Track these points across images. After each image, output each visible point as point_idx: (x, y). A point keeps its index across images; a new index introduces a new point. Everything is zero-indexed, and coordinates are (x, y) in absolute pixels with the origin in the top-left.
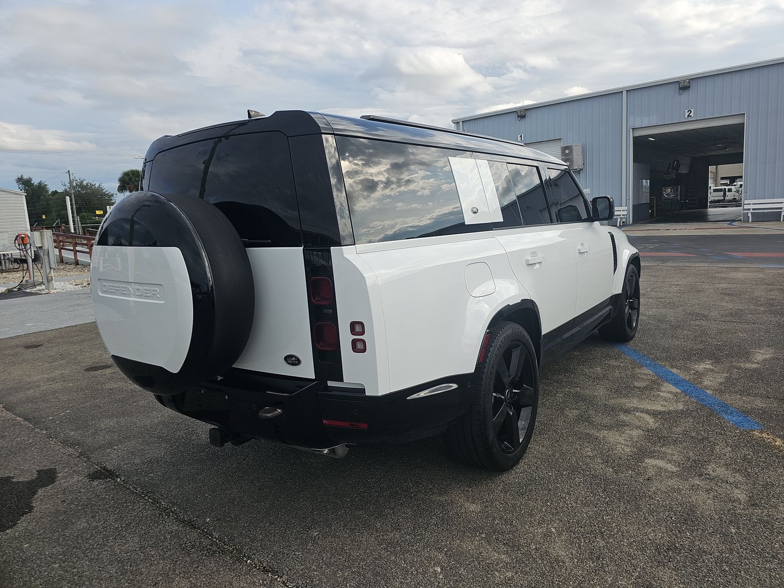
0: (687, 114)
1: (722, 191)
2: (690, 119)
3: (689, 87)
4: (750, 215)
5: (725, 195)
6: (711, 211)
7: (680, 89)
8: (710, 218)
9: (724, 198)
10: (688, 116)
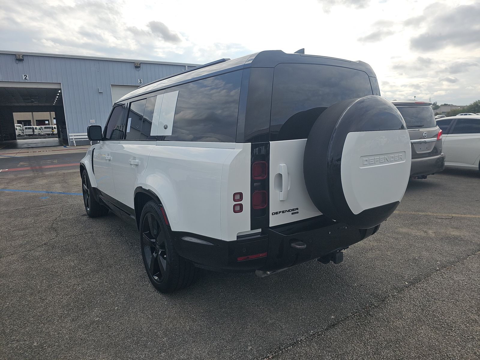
0: (24, 77)
1: (31, 129)
2: (26, 81)
3: (23, 60)
4: (74, 142)
5: (33, 131)
6: (19, 141)
7: (17, 60)
8: (19, 146)
9: (34, 133)
10: (25, 79)
